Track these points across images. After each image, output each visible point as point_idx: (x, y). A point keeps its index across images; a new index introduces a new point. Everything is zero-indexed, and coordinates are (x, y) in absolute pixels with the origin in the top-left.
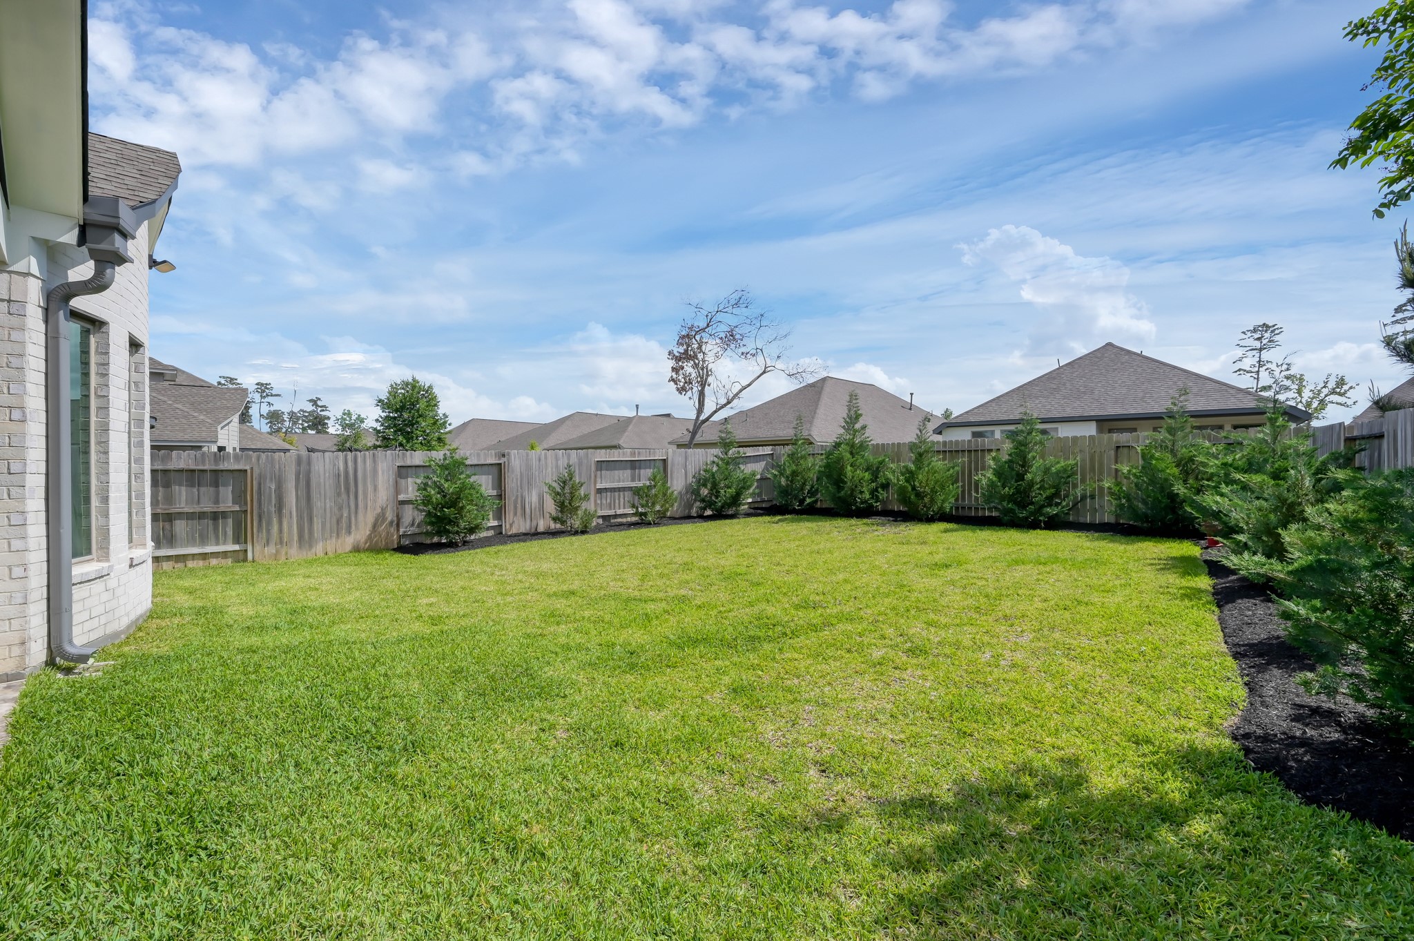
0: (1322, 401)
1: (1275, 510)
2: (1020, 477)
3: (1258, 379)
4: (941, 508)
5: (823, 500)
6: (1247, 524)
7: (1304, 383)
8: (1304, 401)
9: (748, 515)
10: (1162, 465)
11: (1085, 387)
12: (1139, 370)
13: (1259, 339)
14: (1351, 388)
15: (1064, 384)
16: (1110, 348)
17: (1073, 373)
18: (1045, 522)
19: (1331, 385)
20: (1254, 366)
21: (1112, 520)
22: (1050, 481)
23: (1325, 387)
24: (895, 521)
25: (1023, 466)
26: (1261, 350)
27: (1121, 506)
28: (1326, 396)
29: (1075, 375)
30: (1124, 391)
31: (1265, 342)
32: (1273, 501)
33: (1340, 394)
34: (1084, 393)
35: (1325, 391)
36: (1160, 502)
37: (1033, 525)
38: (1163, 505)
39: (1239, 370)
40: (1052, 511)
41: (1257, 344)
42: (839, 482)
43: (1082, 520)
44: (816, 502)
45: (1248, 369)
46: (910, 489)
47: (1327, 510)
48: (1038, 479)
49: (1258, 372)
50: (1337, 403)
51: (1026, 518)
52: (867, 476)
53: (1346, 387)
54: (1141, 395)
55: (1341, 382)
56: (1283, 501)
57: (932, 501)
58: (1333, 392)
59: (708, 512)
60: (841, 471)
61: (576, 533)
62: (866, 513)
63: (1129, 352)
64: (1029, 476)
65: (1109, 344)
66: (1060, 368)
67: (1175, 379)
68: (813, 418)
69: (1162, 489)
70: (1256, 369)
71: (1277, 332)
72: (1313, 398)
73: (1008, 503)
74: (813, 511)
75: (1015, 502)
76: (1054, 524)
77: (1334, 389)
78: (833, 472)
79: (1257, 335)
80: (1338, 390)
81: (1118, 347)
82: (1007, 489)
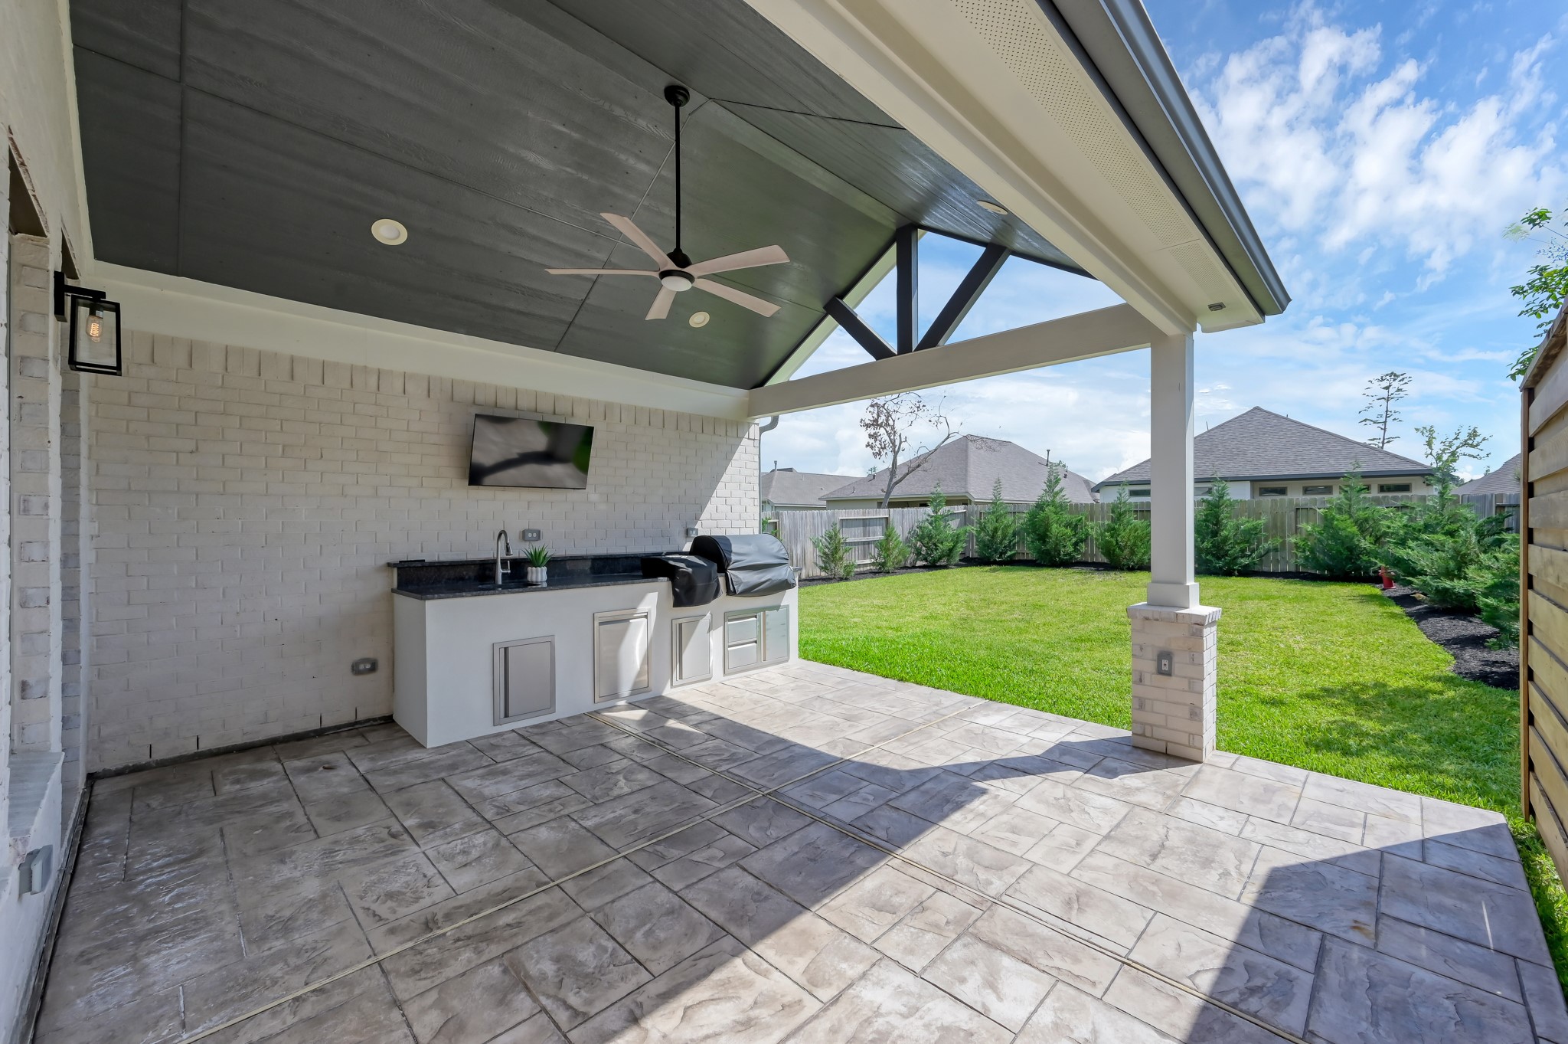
0: (1453, 454)
1: (1452, 558)
2: (1215, 534)
3: (1385, 429)
4: (1141, 560)
5: (1027, 551)
6: (1431, 569)
7: (1434, 435)
8: (1434, 454)
9: (958, 565)
10: (1342, 525)
11: (1238, 449)
12: (1289, 433)
13: (1387, 388)
14: (1484, 439)
15: (1217, 446)
16: (1258, 412)
17: (1223, 435)
18: (1238, 571)
19: (1463, 436)
20: (1381, 416)
21: (1293, 569)
22: (1240, 537)
23: (1456, 438)
24: (1098, 570)
25: (1216, 525)
26: (1388, 399)
27: (1306, 558)
28: (1458, 448)
29: (1226, 437)
30: (1276, 453)
31: (1392, 390)
32: (1452, 552)
33: (1472, 446)
34: (1238, 455)
35: (1457, 443)
36: (1341, 553)
37: (1229, 573)
38: (1344, 557)
39: (1365, 420)
40: (1245, 561)
41: (1385, 393)
42: (1043, 537)
43: (1265, 569)
44: (1014, 554)
45: (1375, 419)
46: (1115, 543)
47: (1495, 557)
48: (1231, 535)
49: (1385, 422)
50: (1469, 455)
51: (1220, 568)
52: (1069, 531)
53: (1478, 439)
54: (1293, 457)
55: (1474, 434)
56: (1457, 552)
57: (1133, 553)
58: (1465, 444)
59: (919, 563)
60: (1047, 527)
61: (841, 579)
62: (1067, 564)
63: (1277, 416)
64: (1224, 533)
65: (1257, 408)
66: (1209, 431)
67: (1325, 443)
68: (966, 475)
69: (1343, 543)
70: (1383, 420)
71: (1406, 381)
72: (1443, 451)
73: (1207, 555)
74: (1013, 563)
75: (1213, 555)
76: (1247, 572)
77: (1466, 441)
78: (1038, 529)
79: (1385, 384)
80: (1470, 442)
81: (1266, 411)
82: (1205, 543)
